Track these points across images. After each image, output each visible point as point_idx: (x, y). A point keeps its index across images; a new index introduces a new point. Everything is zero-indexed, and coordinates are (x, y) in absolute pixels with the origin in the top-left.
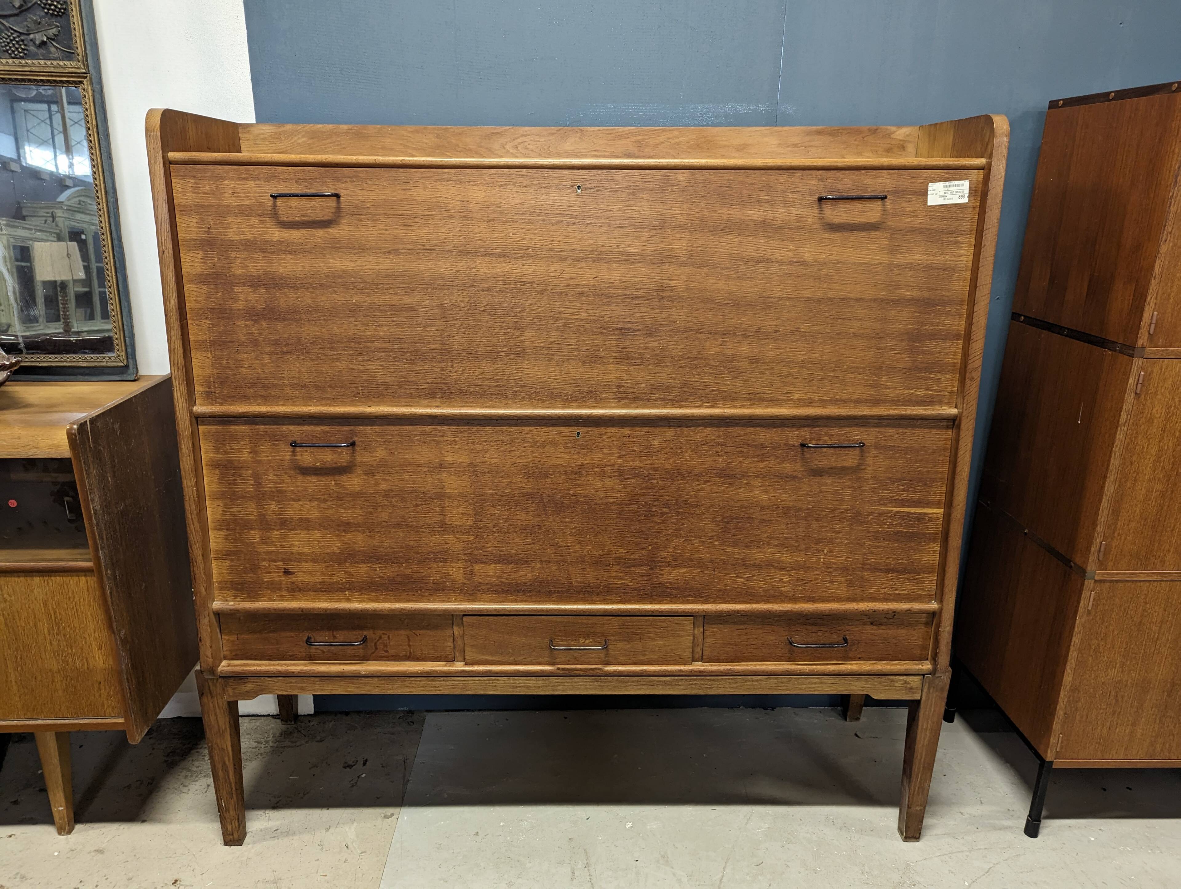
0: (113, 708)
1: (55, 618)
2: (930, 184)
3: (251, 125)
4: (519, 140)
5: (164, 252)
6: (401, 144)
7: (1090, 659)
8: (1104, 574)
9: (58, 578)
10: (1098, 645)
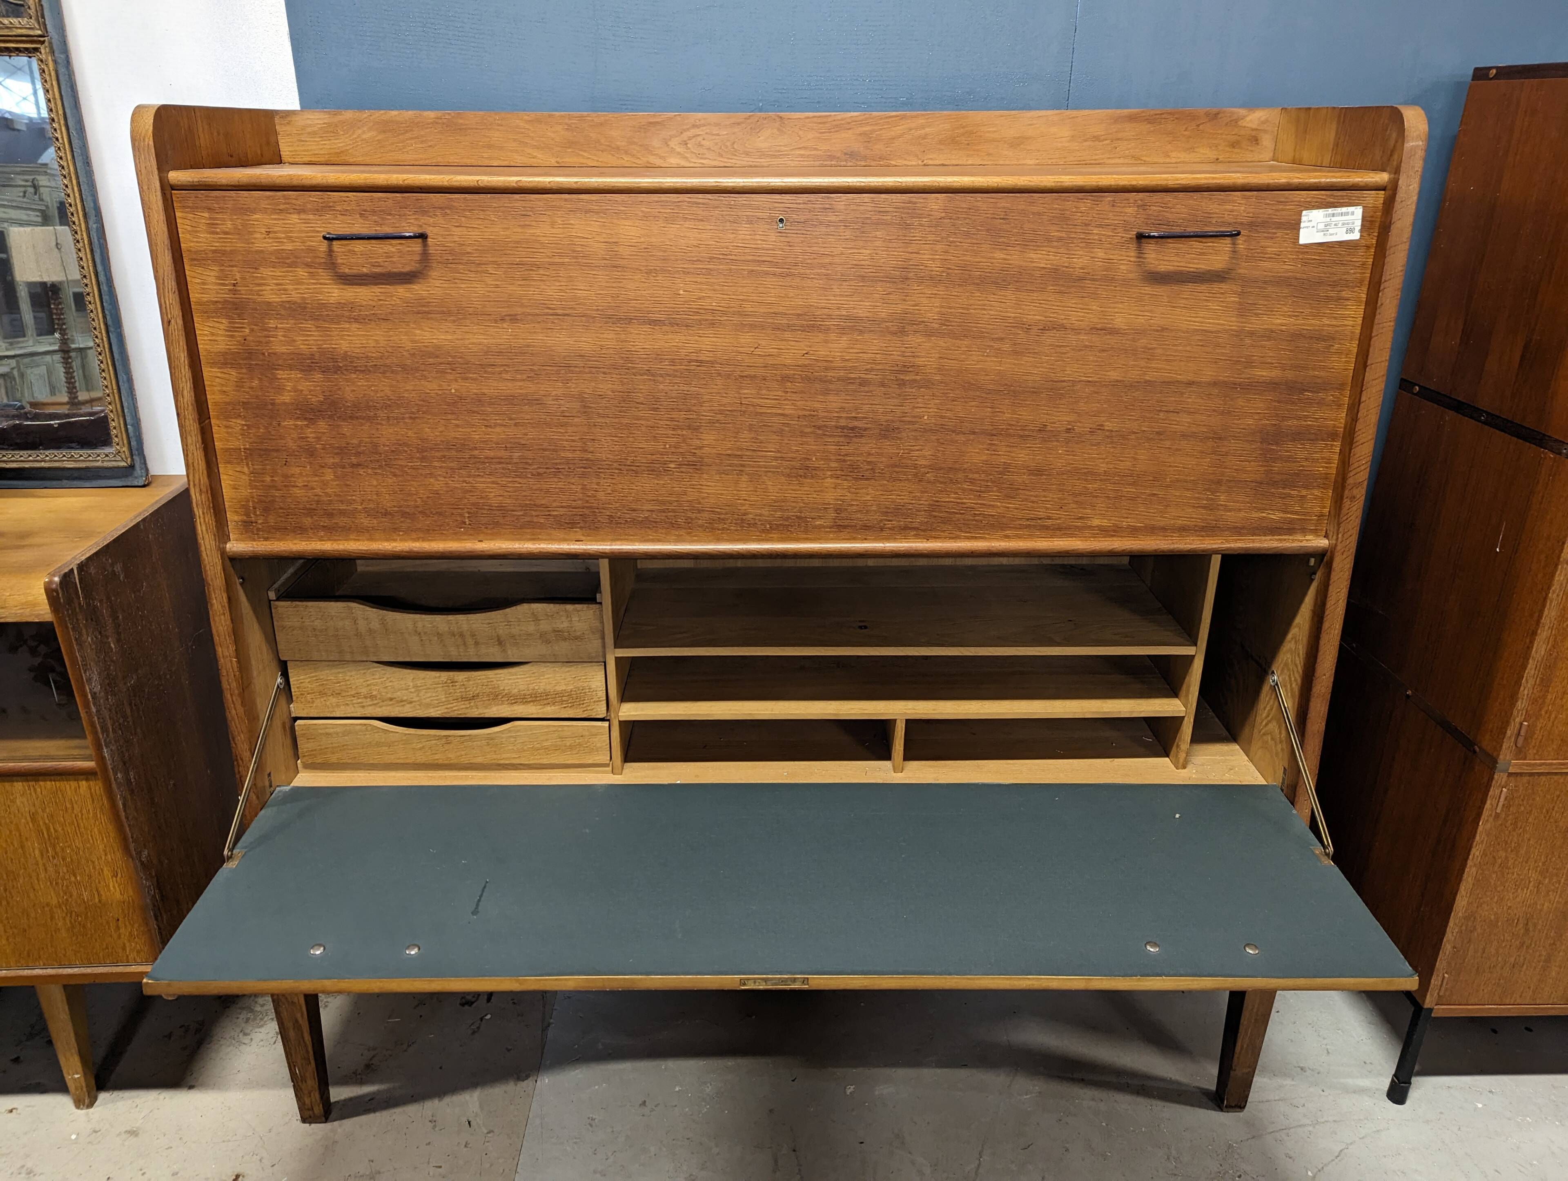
0: (138, 952)
1: (48, 834)
2: (1304, 213)
3: (293, 112)
4: (690, 133)
5: (169, 322)
6: (515, 140)
7: (1494, 876)
8: (1523, 764)
9: (48, 783)
10: (1506, 858)
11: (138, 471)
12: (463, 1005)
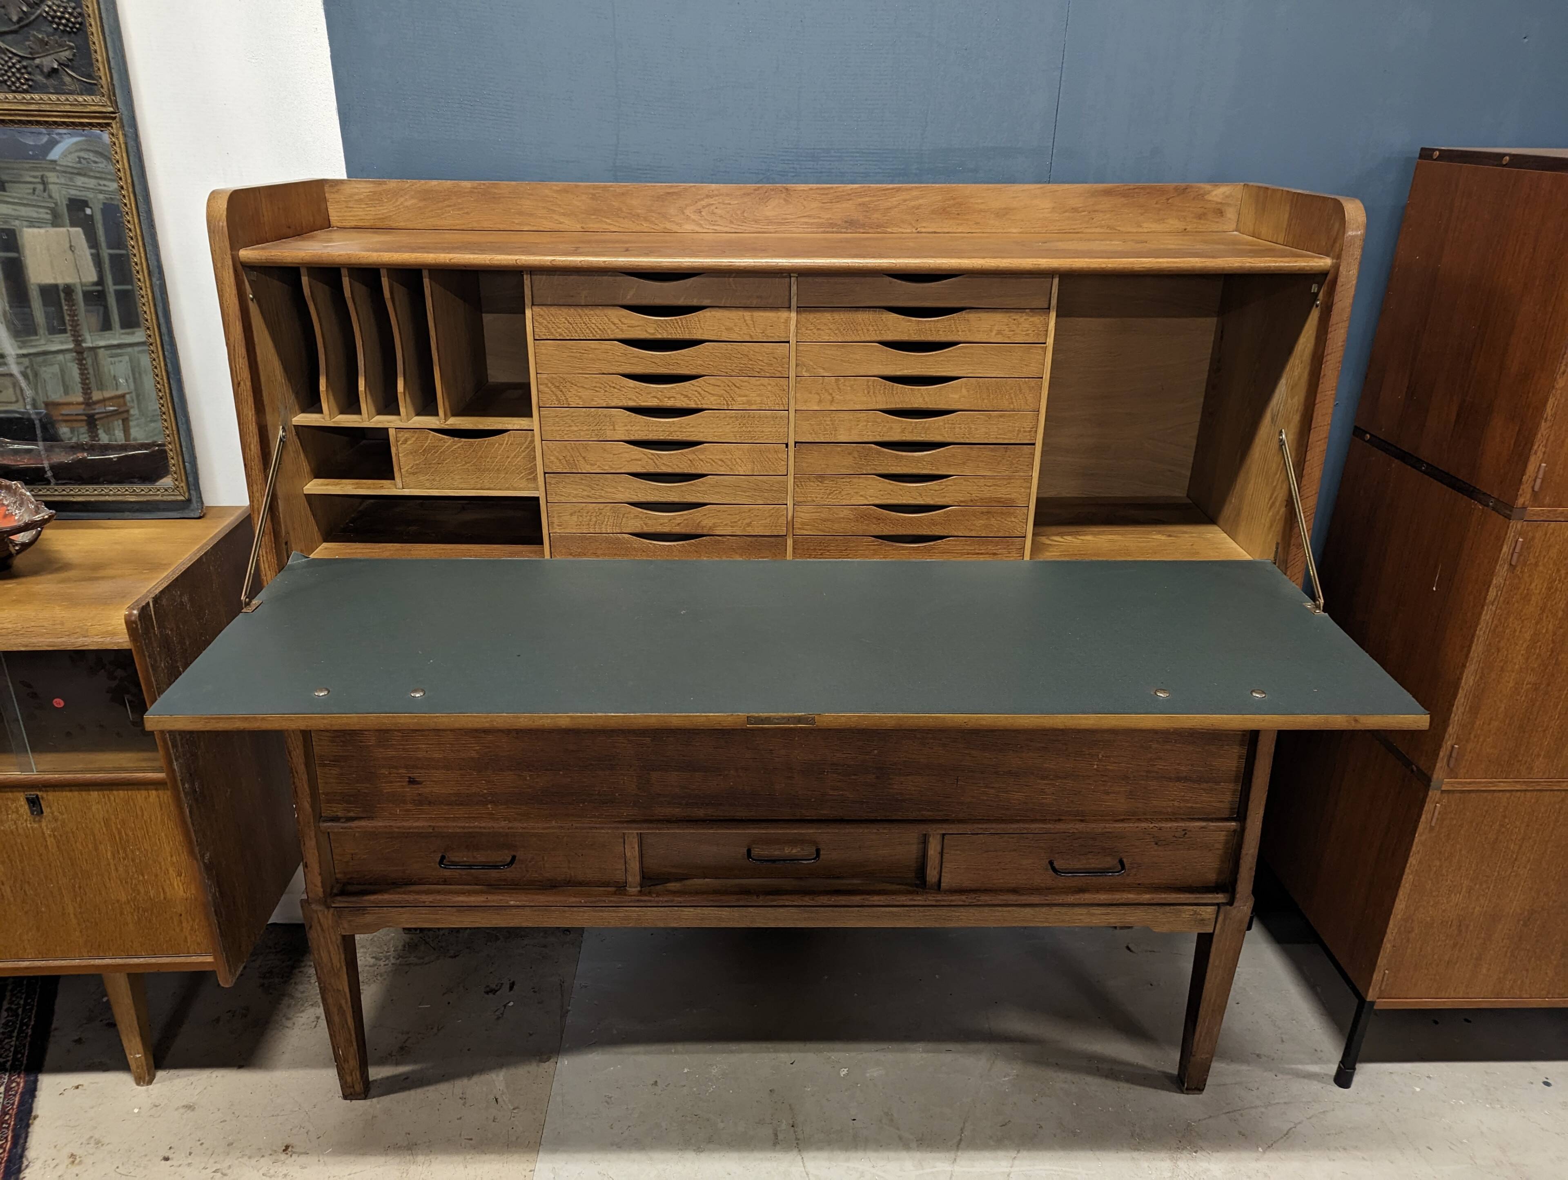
0: (199, 944)
1: (120, 838)
3: (341, 182)
4: (704, 203)
5: (239, 384)
6: (544, 208)
7: (1430, 882)
8: (1455, 783)
9: (121, 792)
10: (1441, 866)
11: (194, 504)
12: (487, 993)
